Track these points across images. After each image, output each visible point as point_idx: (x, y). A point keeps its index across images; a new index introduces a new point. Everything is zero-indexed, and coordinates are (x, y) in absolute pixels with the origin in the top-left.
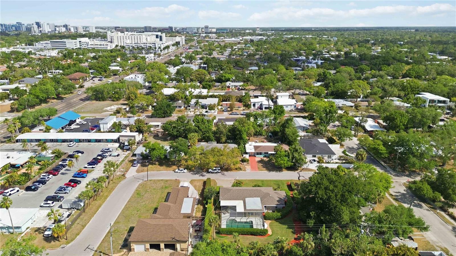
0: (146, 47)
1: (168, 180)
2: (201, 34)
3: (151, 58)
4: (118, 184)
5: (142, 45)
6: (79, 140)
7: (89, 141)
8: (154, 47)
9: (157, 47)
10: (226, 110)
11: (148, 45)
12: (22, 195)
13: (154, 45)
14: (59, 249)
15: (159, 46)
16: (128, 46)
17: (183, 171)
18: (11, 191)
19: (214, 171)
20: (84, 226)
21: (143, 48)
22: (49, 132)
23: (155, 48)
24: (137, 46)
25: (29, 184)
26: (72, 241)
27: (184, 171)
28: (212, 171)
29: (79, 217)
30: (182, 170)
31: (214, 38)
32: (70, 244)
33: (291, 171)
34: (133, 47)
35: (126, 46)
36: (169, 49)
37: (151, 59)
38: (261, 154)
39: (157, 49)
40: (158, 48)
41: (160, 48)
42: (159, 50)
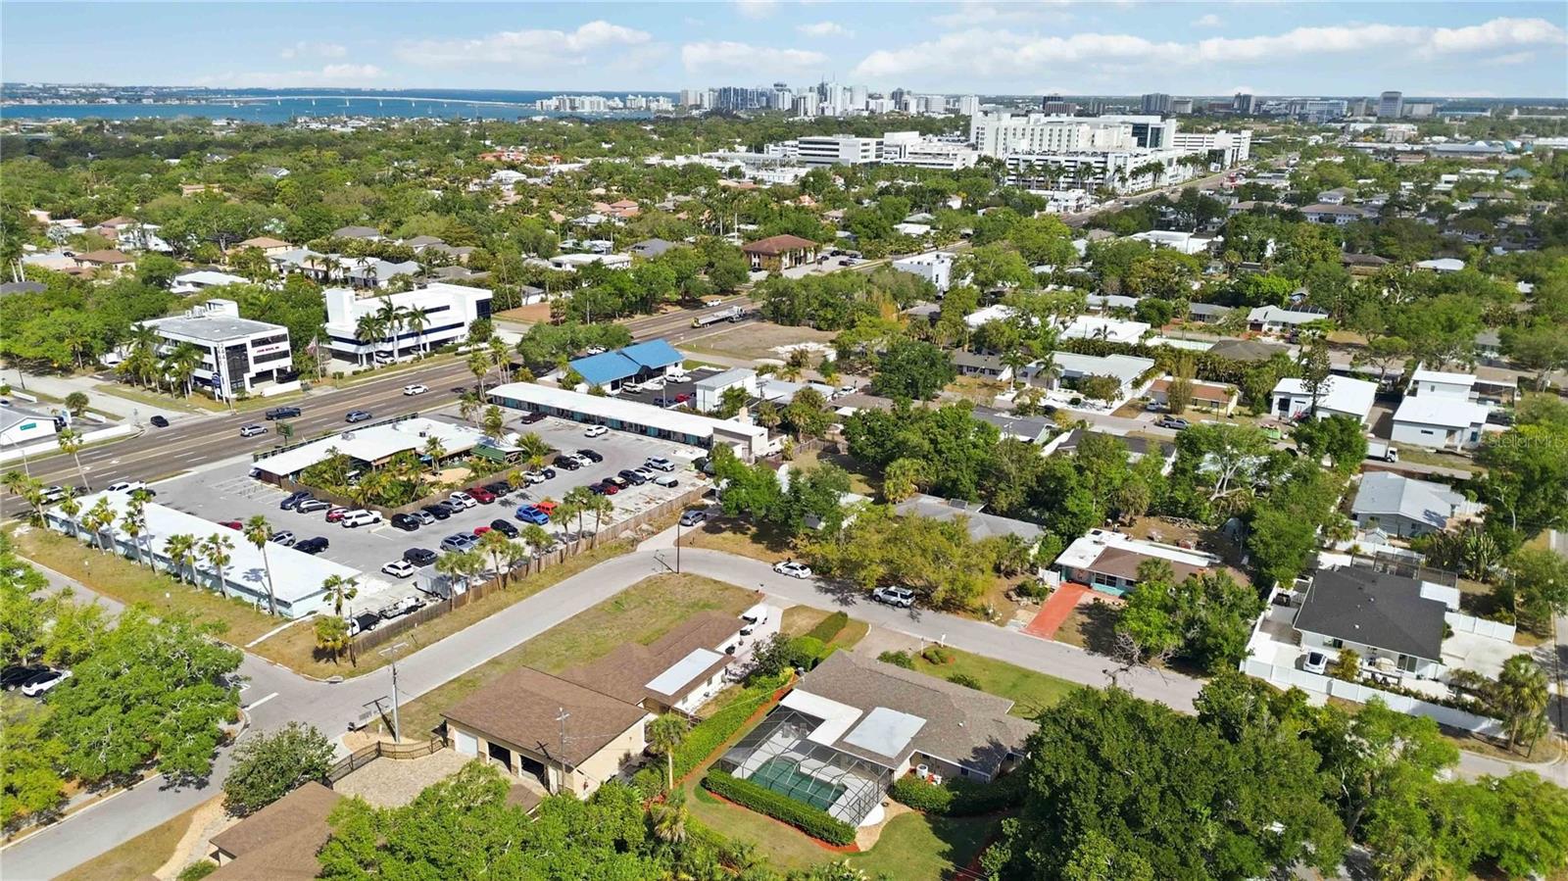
0: (1073, 164)
1: (733, 587)
2: (1352, 125)
3: (1065, 204)
4: (599, 561)
5: (1062, 159)
6: (622, 422)
7: (643, 430)
8: (1102, 165)
9: (1111, 167)
10: (1153, 408)
11: (1082, 158)
12: (378, 532)
13: (1103, 160)
14: (323, 683)
15: (1120, 162)
16: (1015, 162)
17: (795, 572)
18: (357, 517)
19: (887, 597)
20: (418, 647)
21: (1061, 170)
22: (571, 389)
23: (1104, 170)
24: (1041, 163)
25: (409, 509)
26: (363, 673)
27: (800, 572)
28: (881, 594)
29: (428, 620)
30: (795, 568)
31: (1400, 139)
32: (352, 680)
33: (1180, 672)
34: (1030, 165)
35: (1008, 162)
36: (1163, 177)
37: (1066, 208)
38: (1114, 585)
39: (1108, 175)
40: (1112, 172)
41: (1119, 169)
42: (1118, 176)
